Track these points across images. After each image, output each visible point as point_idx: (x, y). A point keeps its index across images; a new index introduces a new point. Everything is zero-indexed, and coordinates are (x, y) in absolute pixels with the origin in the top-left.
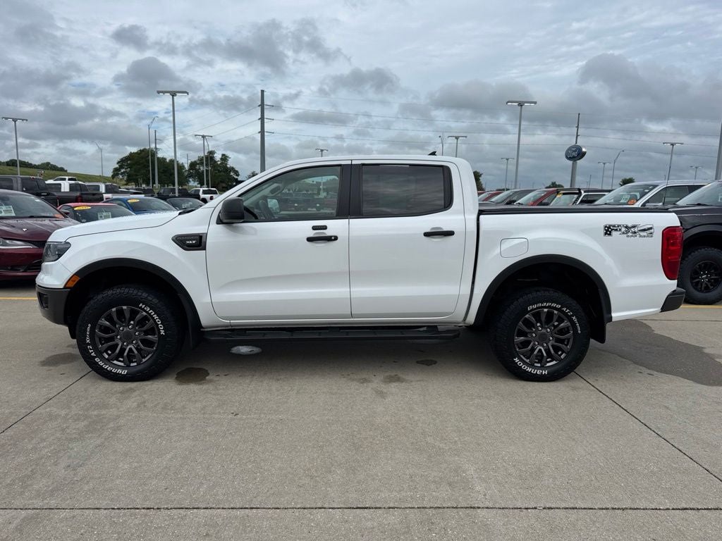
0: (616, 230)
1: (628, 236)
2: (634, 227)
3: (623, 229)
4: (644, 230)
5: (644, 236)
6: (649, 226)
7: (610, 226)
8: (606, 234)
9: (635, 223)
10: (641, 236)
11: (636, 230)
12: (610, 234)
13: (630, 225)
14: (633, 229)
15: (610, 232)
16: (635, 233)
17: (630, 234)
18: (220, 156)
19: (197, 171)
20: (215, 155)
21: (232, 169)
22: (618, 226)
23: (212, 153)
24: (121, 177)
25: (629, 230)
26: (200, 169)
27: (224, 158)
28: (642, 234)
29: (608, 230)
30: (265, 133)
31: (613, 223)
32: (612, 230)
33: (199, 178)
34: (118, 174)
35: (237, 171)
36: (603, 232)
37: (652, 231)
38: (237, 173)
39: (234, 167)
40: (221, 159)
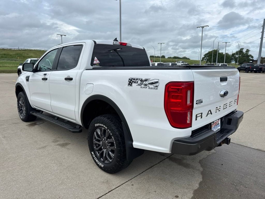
0: (135, 82)
1: (141, 87)
2: (146, 80)
3: (139, 82)
4: (152, 83)
5: (152, 88)
6: (156, 81)
7: (132, 79)
8: (129, 84)
9: (147, 78)
10: (149, 88)
11: (147, 83)
12: (131, 85)
13: (144, 79)
14: (145, 82)
15: (132, 84)
16: (146, 85)
17: (143, 86)
18: (246, 50)
19: (235, 57)
20: (243, 50)
21: (251, 55)
22: (137, 79)
23: (242, 49)
24: (204, 60)
25: (143, 82)
26: (236, 56)
27: (248, 51)
28: (151, 86)
29: (131, 82)
30: (264, 38)
31: (134, 77)
32: (133, 82)
33: (235, 60)
34: (203, 60)
35: (253, 56)
36: (128, 83)
37: (157, 84)
38: (252, 57)
39: (251, 54)
40: (246, 51)
